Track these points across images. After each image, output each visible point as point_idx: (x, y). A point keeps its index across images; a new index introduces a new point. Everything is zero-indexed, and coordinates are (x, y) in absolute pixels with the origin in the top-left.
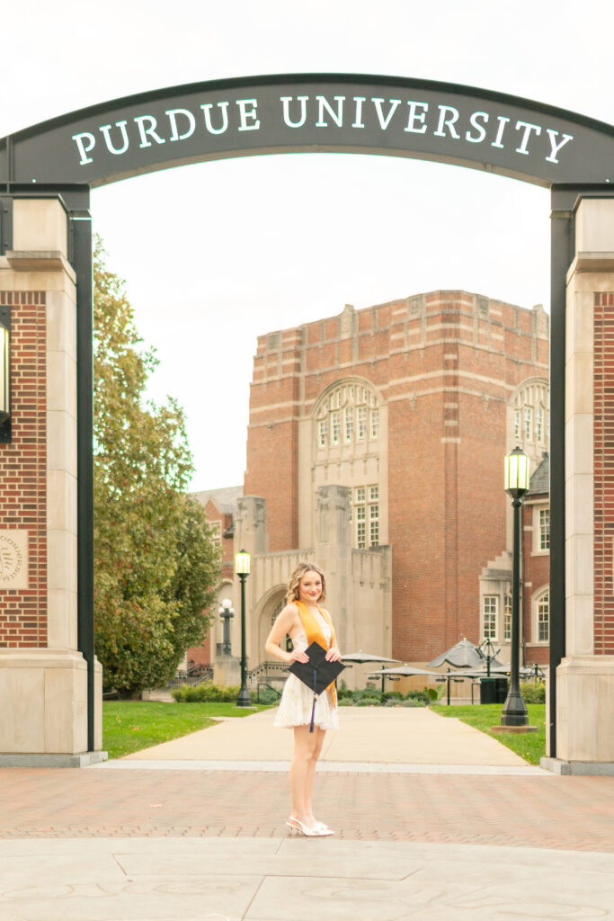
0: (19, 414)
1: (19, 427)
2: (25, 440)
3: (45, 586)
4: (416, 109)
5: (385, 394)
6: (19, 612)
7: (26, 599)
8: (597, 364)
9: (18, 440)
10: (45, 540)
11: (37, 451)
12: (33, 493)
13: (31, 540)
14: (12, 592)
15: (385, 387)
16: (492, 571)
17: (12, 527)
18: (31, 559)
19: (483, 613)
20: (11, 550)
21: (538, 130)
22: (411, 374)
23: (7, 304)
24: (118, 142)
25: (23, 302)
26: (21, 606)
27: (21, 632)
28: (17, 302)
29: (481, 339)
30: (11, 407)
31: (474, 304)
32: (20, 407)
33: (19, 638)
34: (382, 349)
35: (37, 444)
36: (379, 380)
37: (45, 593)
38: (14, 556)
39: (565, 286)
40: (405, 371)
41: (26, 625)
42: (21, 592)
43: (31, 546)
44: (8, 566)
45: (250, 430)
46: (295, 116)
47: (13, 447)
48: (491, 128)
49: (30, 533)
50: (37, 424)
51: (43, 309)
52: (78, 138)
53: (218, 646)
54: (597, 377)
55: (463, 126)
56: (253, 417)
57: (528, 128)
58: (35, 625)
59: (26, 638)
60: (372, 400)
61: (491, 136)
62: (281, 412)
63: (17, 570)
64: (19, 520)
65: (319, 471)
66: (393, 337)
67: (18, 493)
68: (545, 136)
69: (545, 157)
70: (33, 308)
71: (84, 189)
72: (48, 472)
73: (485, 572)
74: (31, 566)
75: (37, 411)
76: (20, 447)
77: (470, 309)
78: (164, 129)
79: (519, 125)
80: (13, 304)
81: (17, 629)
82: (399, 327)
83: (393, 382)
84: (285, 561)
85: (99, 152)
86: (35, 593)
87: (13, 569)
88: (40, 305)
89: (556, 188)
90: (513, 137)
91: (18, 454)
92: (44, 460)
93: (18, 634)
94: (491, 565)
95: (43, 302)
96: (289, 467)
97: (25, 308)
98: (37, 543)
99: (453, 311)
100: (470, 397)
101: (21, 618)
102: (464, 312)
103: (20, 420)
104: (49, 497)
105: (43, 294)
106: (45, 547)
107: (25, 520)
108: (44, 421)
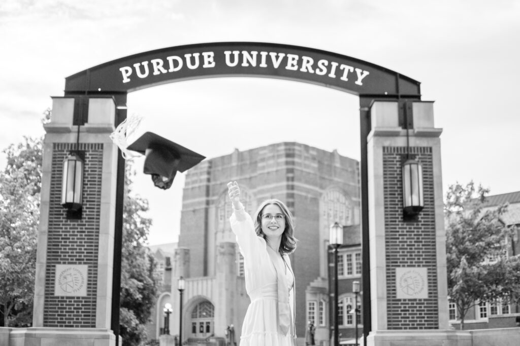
0: (86, 205)
1: (86, 211)
2: (89, 218)
3: (96, 295)
4: (292, 59)
5: (255, 194)
6: (81, 309)
7: (85, 302)
8: (385, 181)
9: (85, 218)
10: (97, 270)
11: (95, 223)
12: (92, 246)
13: (90, 270)
14: (78, 298)
15: (255, 190)
16: (313, 288)
17: (80, 263)
18: (89, 281)
19: (308, 310)
20: (78, 275)
21: (352, 69)
22: (269, 183)
23: (83, 149)
24: (143, 72)
25: (92, 148)
26: (82, 305)
27: (82, 319)
28: (88, 148)
29: (306, 166)
30: (83, 201)
31: (302, 149)
32: (87, 201)
33: (81, 323)
34: (254, 171)
35: (95, 220)
36: (252, 187)
37: (96, 298)
38: (80, 279)
39: (366, 143)
40: (266, 182)
41: (85, 316)
42: (83, 298)
43: (89, 274)
44: (77, 284)
45: (183, 212)
46: (232, 60)
47: (83, 222)
48: (329, 68)
49: (89, 267)
50: (95, 210)
51: (102, 152)
52: (122, 70)
53: (161, 329)
54: (385, 188)
55: (315, 66)
56: (184, 206)
57: (347, 68)
58: (89, 316)
59: (84, 323)
60: (248, 197)
61: (329, 71)
62: (199, 203)
63: (81, 286)
64: (83, 260)
65: (219, 235)
66: (260, 165)
67: (84, 246)
68: (355, 72)
69: (354, 81)
70: (97, 151)
71: (125, 93)
72: (100, 235)
73: (309, 288)
74: (89, 284)
75: (96, 203)
76: (86, 222)
77: (300, 151)
78: (166, 66)
79: (342, 67)
80: (87, 149)
81: (80, 318)
82: (263, 160)
83: (259, 188)
84: (200, 283)
85: (134, 76)
86: (90, 298)
87: (79, 285)
88: (100, 150)
89: (361, 96)
90: (339, 72)
91: (85, 225)
92: (98, 229)
93: (80, 321)
94: (313, 284)
95: (102, 148)
96: (202, 232)
97: (92, 151)
98: (92, 272)
99: (291, 152)
100: (301, 196)
101: (82, 312)
102: (297, 152)
103: (87, 208)
104: (100, 248)
105: (102, 145)
106: (96, 274)
107: (87, 260)
108: (99, 208)
